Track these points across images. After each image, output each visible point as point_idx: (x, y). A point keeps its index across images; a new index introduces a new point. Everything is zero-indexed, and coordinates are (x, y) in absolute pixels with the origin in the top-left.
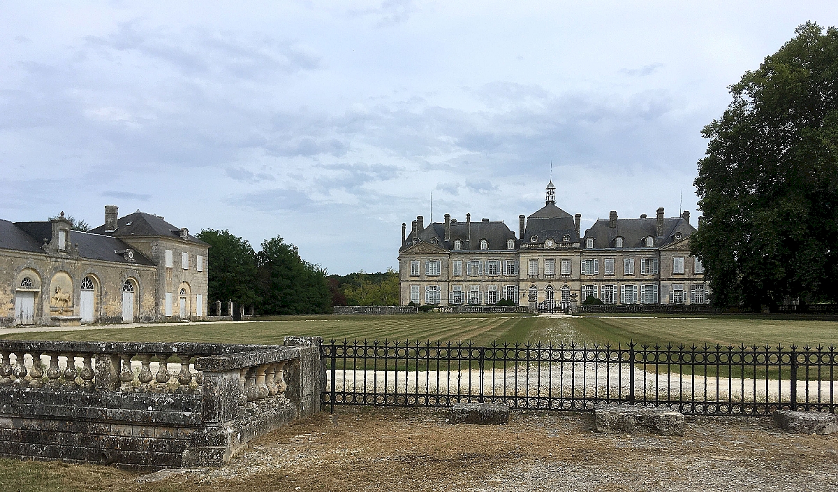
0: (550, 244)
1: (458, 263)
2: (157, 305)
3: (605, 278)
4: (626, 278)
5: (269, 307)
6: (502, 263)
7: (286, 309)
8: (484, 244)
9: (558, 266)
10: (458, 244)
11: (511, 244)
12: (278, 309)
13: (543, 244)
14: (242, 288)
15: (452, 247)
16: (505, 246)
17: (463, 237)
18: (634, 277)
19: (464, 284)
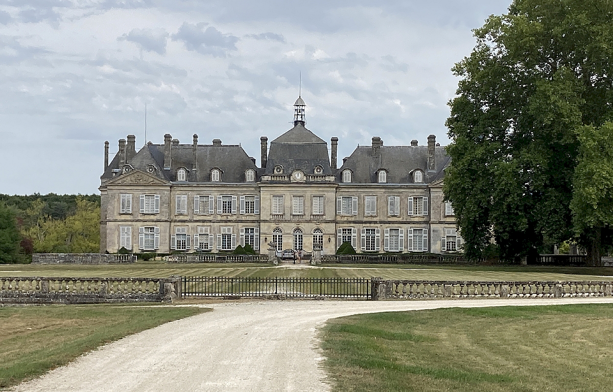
0: (298, 176)
1: (182, 197)
3: (365, 219)
4: (390, 219)
6: (239, 199)
8: (216, 175)
9: (308, 204)
10: (182, 174)
11: (250, 175)
13: (289, 176)
15: (174, 178)
16: (243, 178)
17: (188, 165)
18: (400, 219)
19: (190, 224)
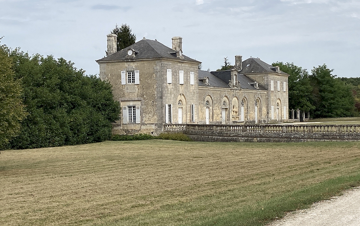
2: (268, 113)
5: (319, 113)
7: (330, 114)
12: (325, 114)
14: (304, 101)
